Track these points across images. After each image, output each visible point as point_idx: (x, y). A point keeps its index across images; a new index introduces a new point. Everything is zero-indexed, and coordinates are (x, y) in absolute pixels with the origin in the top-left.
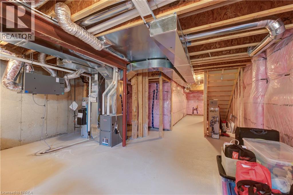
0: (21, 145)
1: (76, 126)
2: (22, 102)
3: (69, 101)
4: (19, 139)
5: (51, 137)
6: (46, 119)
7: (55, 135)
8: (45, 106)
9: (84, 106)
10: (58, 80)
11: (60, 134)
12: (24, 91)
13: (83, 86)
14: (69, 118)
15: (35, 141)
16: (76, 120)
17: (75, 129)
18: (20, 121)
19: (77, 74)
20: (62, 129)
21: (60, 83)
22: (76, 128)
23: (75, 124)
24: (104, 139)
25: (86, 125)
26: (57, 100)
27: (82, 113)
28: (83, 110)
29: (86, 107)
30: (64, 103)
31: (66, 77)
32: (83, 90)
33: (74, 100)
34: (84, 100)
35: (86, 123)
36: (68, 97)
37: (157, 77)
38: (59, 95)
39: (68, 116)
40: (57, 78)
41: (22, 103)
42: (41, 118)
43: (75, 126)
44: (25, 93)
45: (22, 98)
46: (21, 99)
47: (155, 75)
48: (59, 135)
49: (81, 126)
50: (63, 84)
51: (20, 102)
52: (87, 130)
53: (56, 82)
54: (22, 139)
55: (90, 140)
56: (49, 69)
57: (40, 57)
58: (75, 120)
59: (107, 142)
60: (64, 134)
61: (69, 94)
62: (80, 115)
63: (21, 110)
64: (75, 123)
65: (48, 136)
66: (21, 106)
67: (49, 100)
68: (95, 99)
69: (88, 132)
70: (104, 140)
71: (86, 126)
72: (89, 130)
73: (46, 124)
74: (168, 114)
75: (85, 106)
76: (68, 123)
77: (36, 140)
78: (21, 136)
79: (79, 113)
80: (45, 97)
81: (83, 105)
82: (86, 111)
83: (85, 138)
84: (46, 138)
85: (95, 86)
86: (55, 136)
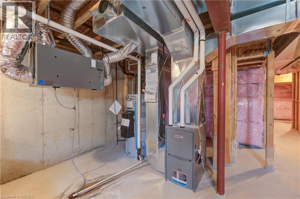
0: (44, 169)
1: (119, 139)
2: (43, 101)
3: (106, 100)
4: (42, 159)
5: (85, 152)
6: (78, 127)
7: (89, 149)
8: (75, 108)
9: (129, 108)
10: (94, 63)
11: (97, 148)
12: (36, 81)
13: (123, 79)
14: (107, 124)
15: (64, 161)
16: (119, 128)
17: (117, 143)
18: (42, 132)
19: (124, 52)
20: (99, 140)
21: (98, 69)
22: (119, 142)
23: (117, 136)
24: (177, 172)
25: (133, 137)
26: (92, 98)
27: (128, 119)
28: (130, 114)
29: (133, 110)
30: (100, 103)
31: (106, 59)
32: (123, 85)
33: (116, 99)
34: (131, 99)
35: (134, 134)
36: (105, 95)
37: (256, 55)
38: (96, 90)
39: (105, 122)
40: (92, 60)
41: (44, 104)
42: (70, 129)
43: (117, 138)
44: (38, 85)
45: (44, 96)
46: (43, 98)
47: (253, 51)
48: (95, 148)
49: (126, 139)
50: (103, 70)
51: (41, 102)
52: (135, 146)
53: (92, 66)
54: (46, 159)
55: (142, 163)
56: (79, 45)
57: (65, 18)
58: (117, 129)
59: (185, 181)
60: (101, 147)
61: (106, 90)
62: (126, 123)
63: (43, 114)
64: (117, 134)
65: (82, 152)
66: (43, 109)
67: (81, 99)
68: (154, 97)
69: (138, 150)
70: (178, 175)
71: (133, 139)
72: (139, 147)
73: (78, 134)
74: (260, 121)
75: (132, 108)
76: (105, 132)
77: (65, 159)
78: (43, 155)
79: (123, 119)
80: (75, 93)
81: (127, 107)
82: (134, 115)
83: (133, 157)
84: (79, 155)
85: (152, 74)
86: (90, 151)
